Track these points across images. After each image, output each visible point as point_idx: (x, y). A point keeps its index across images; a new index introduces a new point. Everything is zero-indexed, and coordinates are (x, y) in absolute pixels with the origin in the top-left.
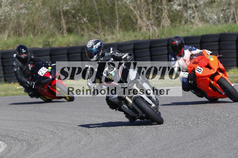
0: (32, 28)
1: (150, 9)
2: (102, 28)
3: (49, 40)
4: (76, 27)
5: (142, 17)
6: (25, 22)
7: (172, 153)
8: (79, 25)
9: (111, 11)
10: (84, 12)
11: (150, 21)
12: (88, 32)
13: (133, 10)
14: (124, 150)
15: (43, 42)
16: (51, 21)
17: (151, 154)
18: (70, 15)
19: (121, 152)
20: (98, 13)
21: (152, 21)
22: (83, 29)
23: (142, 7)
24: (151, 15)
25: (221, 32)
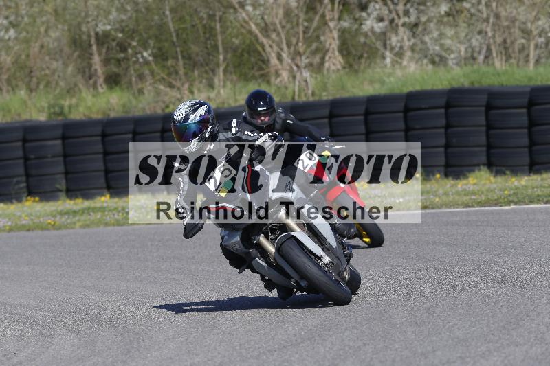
0: (26, 74)
2: (186, 75)
3: (63, 102)
4: (127, 71)
6: (9, 59)
8: (134, 67)
9: (207, 35)
10: (146, 36)
12: (153, 84)
15: (49, 108)
16: (68, 58)
18: (113, 44)
20: (175, 38)
22: (141, 77)
24: (300, 44)
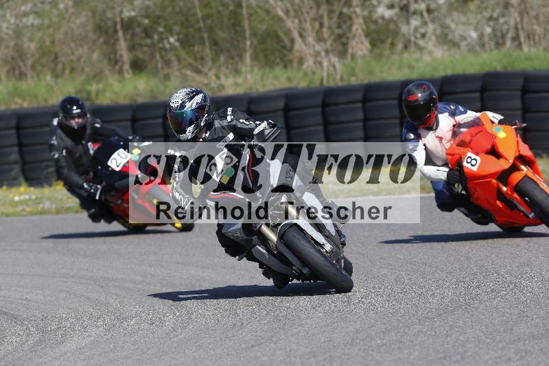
0: (51, 60)
1: (322, 17)
2: (213, 60)
3: (89, 88)
4: (152, 56)
5: (304, 34)
6: (33, 46)
7: (373, 351)
8: (160, 53)
9: (232, 21)
10: (171, 22)
11: (322, 44)
12: (179, 70)
13: (284, 17)
14: (262, 344)
16: (94, 44)
17: (325, 354)
18: (138, 30)
19: (257, 348)
20: (201, 24)
21: (329, 43)
22: (167, 63)
23: (304, 11)
24: (325, 30)
25: (486, 69)
